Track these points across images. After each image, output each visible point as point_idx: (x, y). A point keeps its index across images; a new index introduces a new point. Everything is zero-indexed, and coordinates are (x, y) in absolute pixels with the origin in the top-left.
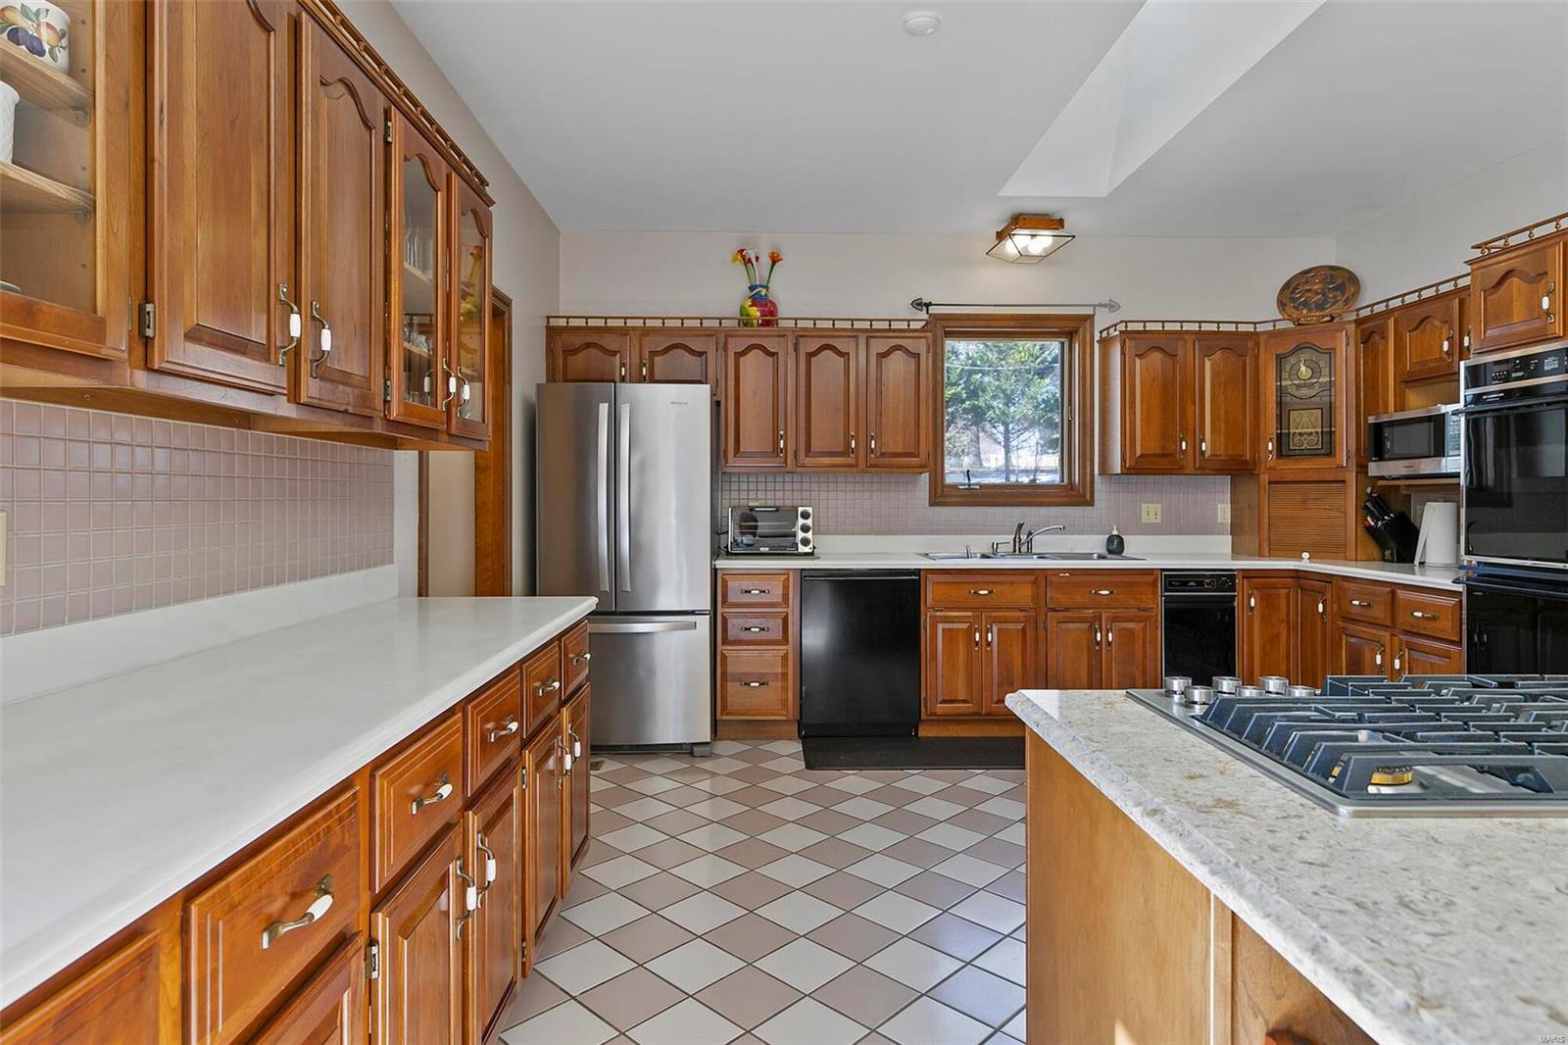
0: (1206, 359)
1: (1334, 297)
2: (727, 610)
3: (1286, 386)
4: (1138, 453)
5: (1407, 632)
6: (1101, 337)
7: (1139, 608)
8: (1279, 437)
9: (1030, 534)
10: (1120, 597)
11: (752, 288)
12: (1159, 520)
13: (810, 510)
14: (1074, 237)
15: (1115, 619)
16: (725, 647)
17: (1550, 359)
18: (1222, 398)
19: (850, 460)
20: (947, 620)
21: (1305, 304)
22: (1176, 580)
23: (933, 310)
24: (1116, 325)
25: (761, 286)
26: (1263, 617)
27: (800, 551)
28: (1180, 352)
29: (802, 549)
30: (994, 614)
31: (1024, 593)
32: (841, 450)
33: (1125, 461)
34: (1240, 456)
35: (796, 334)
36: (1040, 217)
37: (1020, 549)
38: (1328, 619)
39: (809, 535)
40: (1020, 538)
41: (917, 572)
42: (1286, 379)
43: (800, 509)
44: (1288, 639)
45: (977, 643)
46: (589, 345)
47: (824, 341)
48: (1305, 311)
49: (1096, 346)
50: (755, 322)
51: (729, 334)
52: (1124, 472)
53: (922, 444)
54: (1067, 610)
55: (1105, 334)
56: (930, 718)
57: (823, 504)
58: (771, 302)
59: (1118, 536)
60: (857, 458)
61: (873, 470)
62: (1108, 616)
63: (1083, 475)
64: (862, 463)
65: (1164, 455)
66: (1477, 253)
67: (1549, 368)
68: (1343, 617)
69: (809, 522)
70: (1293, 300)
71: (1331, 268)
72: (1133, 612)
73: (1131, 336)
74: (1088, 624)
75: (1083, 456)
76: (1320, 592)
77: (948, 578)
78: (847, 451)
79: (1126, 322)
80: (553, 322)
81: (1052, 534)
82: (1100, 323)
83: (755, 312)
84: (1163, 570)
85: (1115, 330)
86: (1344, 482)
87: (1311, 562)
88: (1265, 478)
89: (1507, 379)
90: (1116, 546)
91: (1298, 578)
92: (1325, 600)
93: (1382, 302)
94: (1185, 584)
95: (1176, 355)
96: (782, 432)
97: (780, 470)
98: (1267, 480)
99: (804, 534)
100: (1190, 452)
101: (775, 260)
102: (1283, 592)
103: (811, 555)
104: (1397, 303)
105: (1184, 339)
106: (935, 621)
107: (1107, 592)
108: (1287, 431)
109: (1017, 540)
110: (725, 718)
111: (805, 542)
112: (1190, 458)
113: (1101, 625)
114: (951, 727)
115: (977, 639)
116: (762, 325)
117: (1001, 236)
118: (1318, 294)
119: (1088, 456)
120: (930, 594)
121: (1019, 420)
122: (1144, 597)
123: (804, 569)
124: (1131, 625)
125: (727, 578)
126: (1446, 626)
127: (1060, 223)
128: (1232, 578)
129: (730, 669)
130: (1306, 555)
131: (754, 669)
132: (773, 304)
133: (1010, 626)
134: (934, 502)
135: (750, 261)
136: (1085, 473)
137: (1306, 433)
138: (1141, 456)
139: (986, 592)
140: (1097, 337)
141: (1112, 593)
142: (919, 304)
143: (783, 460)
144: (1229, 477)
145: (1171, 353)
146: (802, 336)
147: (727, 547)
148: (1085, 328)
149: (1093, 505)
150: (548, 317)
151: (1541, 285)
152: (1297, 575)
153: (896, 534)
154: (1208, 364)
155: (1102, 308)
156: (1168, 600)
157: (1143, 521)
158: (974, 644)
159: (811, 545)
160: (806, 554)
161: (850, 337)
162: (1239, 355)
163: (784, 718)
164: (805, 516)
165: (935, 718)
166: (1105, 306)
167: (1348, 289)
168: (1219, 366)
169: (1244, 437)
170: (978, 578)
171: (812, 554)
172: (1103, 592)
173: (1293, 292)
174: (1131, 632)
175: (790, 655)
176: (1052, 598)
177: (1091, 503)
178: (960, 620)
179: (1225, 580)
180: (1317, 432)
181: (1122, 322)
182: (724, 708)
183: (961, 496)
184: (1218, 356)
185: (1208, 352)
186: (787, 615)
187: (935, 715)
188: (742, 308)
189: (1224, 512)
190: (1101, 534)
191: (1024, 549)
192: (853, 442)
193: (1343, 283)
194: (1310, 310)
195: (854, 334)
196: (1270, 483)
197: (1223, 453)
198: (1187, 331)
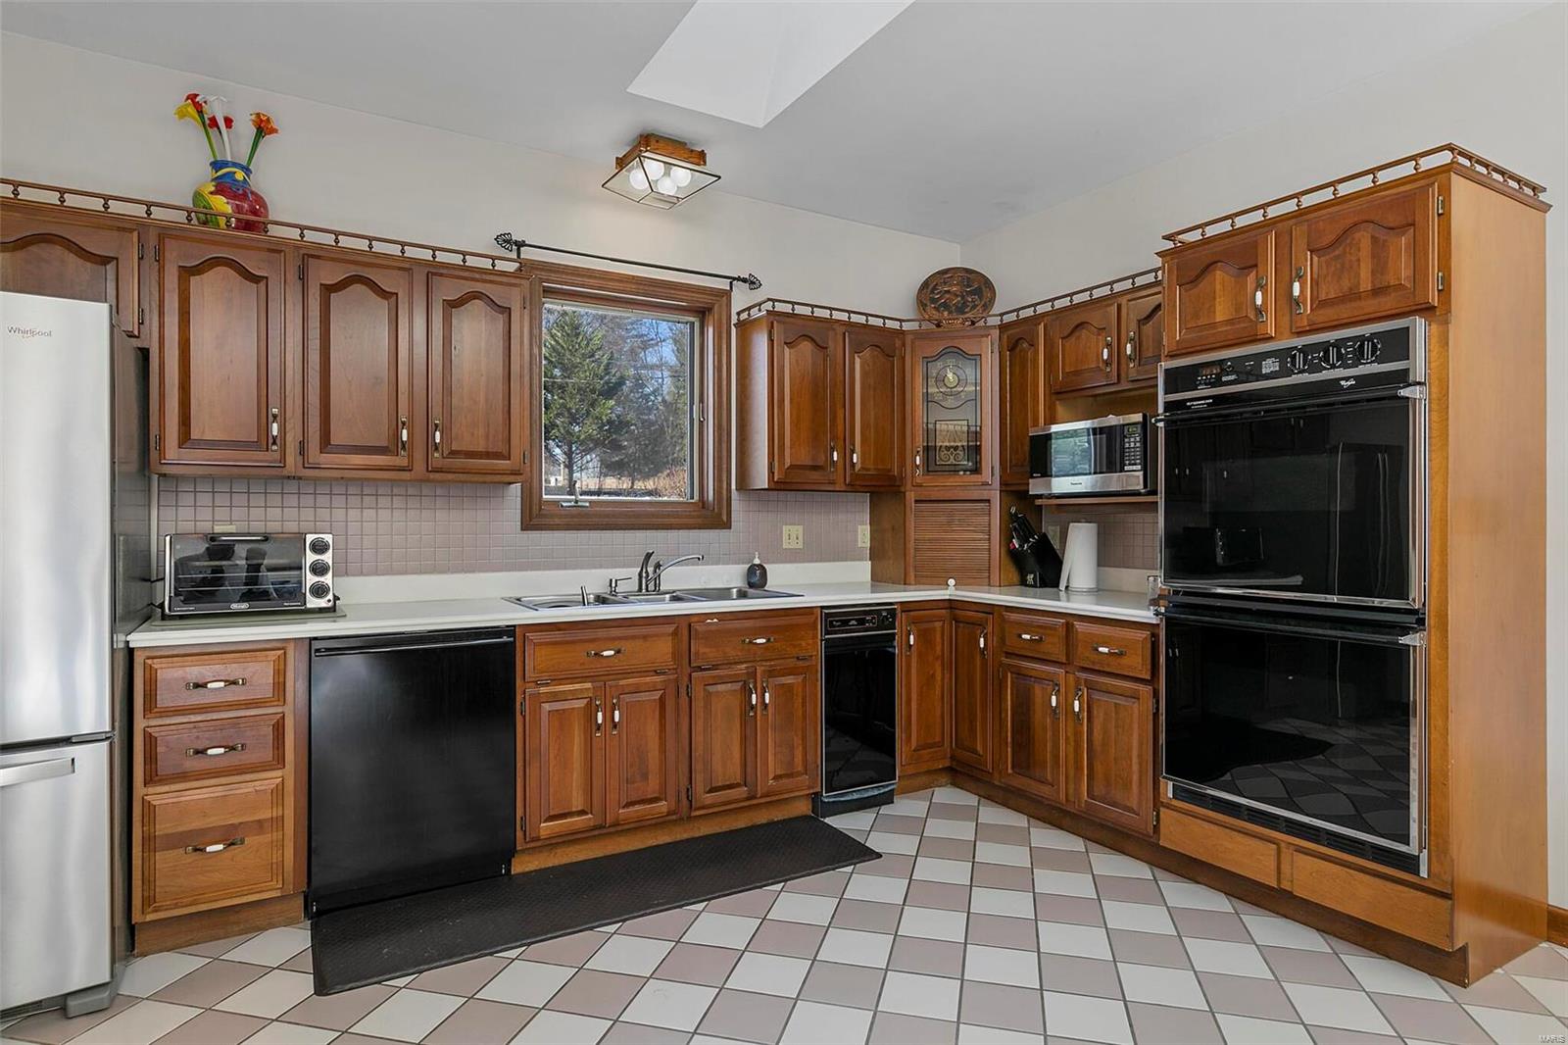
0: (856, 355)
1: (972, 301)
2: (153, 723)
3: (932, 394)
4: (787, 465)
5: (1084, 669)
6: (738, 320)
7: (798, 658)
8: (927, 449)
9: (658, 566)
10: (778, 645)
11: (217, 165)
12: (800, 546)
13: (328, 538)
14: (720, 177)
15: (771, 673)
16: (151, 790)
17: (1269, 361)
18: (872, 403)
19: (401, 460)
20: (555, 697)
21: (946, 306)
22: (833, 618)
23: (527, 252)
24: (760, 305)
25: (235, 165)
26: (920, 655)
27: (309, 606)
28: (831, 344)
29: (313, 602)
30: (622, 682)
31: (662, 650)
32: (384, 443)
33: (773, 473)
34: (890, 471)
35: (302, 252)
37: (647, 586)
38: (989, 655)
39: (327, 579)
40: (647, 572)
41: (510, 630)
42: (933, 386)
43: (310, 538)
44: (943, 679)
45: (599, 727)
47: (353, 271)
48: (946, 313)
49: (734, 329)
50: (222, 221)
51: (166, 232)
52: (773, 487)
53: (515, 440)
54: (715, 667)
55: (744, 316)
56: (532, 845)
57: (353, 527)
58: (252, 193)
59: (761, 566)
60: (411, 457)
61: (437, 476)
62: (764, 671)
63: (718, 491)
64: (419, 467)
65: (815, 468)
66: (1170, 245)
67: (1268, 371)
68: (1007, 653)
69: (327, 558)
70: (933, 301)
71: (967, 270)
72: (791, 663)
73: (781, 318)
74: (740, 684)
75: (718, 467)
76: (980, 625)
77: (557, 636)
78: (394, 446)
79: (774, 301)
81: (687, 565)
82: (740, 299)
83: (222, 204)
84: (822, 607)
85: (760, 310)
86: (989, 501)
87: (956, 589)
88: (911, 496)
89: (1218, 383)
90: (756, 579)
91: (951, 608)
92: (986, 634)
93: (1029, 307)
94: (845, 623)
95: (826, 348)
96: (275, 411)
97: (274, 472)
98: (913, 500)
99: (316, 579)
100: (840, 465)
101: (263, 128)
102: (938, 624)
103: (331, 610)
104: (1047, 307)
105: (834, 329)
106: (539, 700)
107: (764, 641)
108: (933, 444)
109: (644, 575)
110: (150, 917)
111: (319, 591)
112: (840, 471)
113: (755, 683)
114: (559, 851)
115: (600, 721)
116: (237, 228)
117: (622, 163)
118: (957, 296)
119: (725, 466)
120: (532, 662)
121: (583, 440)
122: (803, 644)
123: (315, 639)
124: (789, 680)
125: (156, 664)
126: (1137, 663)
127: (701, 157)
128: (892, 613)
129: (162, 828)
130: (952, 582)
131: (214, 821)
132: (259, 199)
133: (644, 697)
134: (527, 526)
135: (214, 122)
136: (720, 487)
137: (952, 447)
138: (792, 467)
139: (612, 653)
140: (734, 320)
141: (768, 640)
142: (505, 240)
143: (277, 456)
144: (868, 494)
145: (820, 343)
146: (313, 256)
147: (162, 606)
148: (720, 306)
149: (730, 528)
151: (1251, 279)
152: (951, 604)
153: (473, 572)
154: (858, 361)
155: (740, 283)
156: (829, 644)
157: (784, 547)
158: (594, 728)
159: (330, 596)
160: (321, 610)
161: (400, 269)
162: (887, 355)
163: (277, 894)
164: (319, 548)
165: (539, 844)
166: (744, 280)
167: (985, 294)
168: (868, 365)
169: (892, 448)
170: (601, 633)
171: (333, 609)
172: (759, 641)
173: (932, 292)
174: (789, 688)
175: (290, 780)
176: (697, 653)
177: (727, 525)
178: (574, 695)
179: (885, 616)
180: (963, 446)
181: (769, 300)
182: (149, 901)
183: (566, 516)
184: (867, 353)
185: (857, 349)
186: (283, 717)
187: (538, 839)
188: (197, 196)
189: (863, 535)
190: (743, 563)
191: (651, 587)
192: (405, 432)
193: (980, 288)
194: (950, 313)
195: (406, 266)
196: (916, 501)
197: (872, 467)
198: (837, 321)
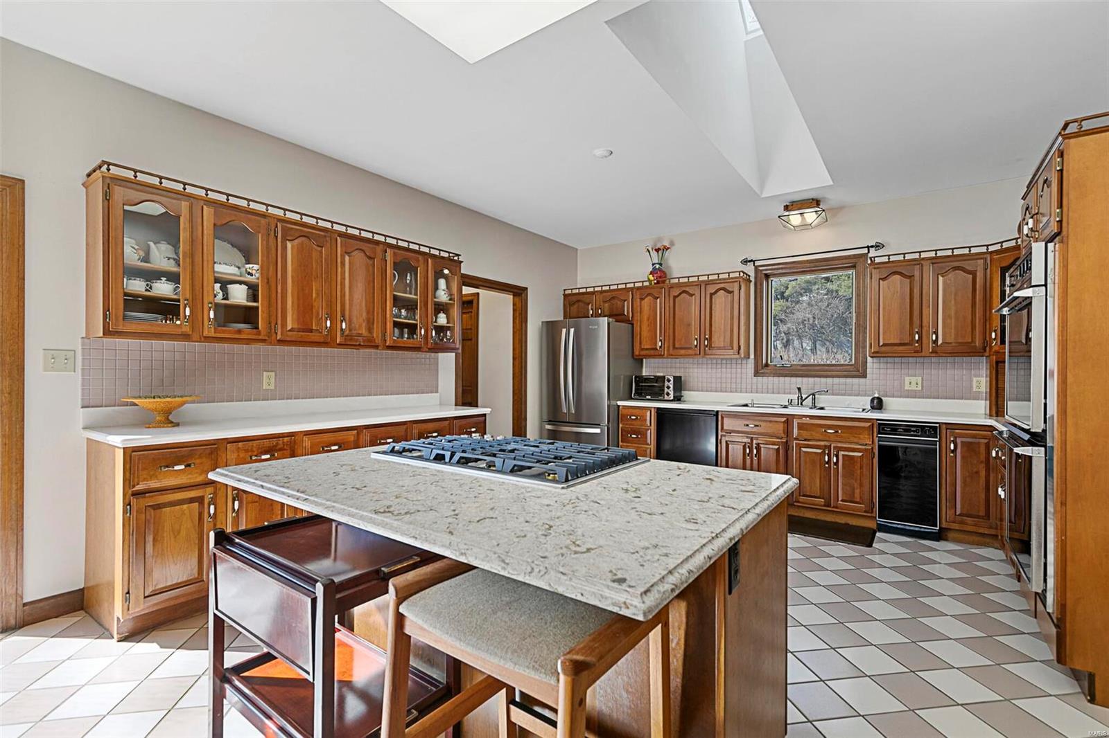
0: (939, 276)
2: (623, 425)
4: (882, 343)
10: (844, 435)
12: (920, 388)
13: (671, 378)
15: (840, 449)
18: (953, 302)
19: (696, 352)
22: (888, 427)
23: (757, 263)
28: (916, 273)
29: (667, 398)
31: (779, 428)
32: (690, 346)
35: (669, 287)
36: (803, 202)
37: (802, 403)
39: (670, 391)
41: (717, 412)
43: (667, 377)
44: (987, 477)
45: (748, 454)
46: (578, 301)
47: (685, 289)
50: (653, 282)
51: (638, 290)
53: (735, 342)
54: (806, 440)
58: (661, 271)
59: (878, 398)
60: (699, 350)
61: (708, 356)
62: (836, 446)
64: (702, 353)
65: (902, 344)
73: (877, 266)
74: (821, 450)
75: (858, 346)
78: (693, 347)
80: (567, 292)
83: (652, 277)
84: (877, 419)
88: (993, 359)
90: (878, 404)
91: (992, 431)
94: (895, 430)
95: (911, 277)
96: (661, 338)
98: (995, 360)
99: (667, 390)
100: (925, 341)
103: (673, 401)
105: (921, 264)
107: (833, 431)
111: (668, 394)
113: (830, 451)
115: (748, 452)
116: (656, 284)
122: (862, 436)
123: (659, 408)
124: (855, 454)
125: (622, 410)
127: (816, 203)
128: (934, 428)
132: (663, 272)
133: (770, 447)
134: (757, 374)
138: (884, 345)
139: (754, 426)
141: (837, 432)
142: (745, 262)
143: (661, 352)
145: (908, 274)
148: (860, 263)
149: (866, 377)
150: (565, 290)
152: (992, 429)
154: (940, 279)
155: (871, 248)
156: (880, 440)
157: (906, 388)
160: (670, 400)
162: (970, 270)
164: (670, 381)
166: (873, 246)
168: (951, 280)
169: (974, 328)
170: (751, 418)
172: (830, 431)
174: (852, 458)
175: (652, 450)
177: (864, 376)
179: (928, 429)
184: (950, 273)
185: (941, 272)
189: (979, 383)
192: (696, 342)
195: (699, 284)
196: (997, 362)
197: (953, 341)
198: (923, 259)
